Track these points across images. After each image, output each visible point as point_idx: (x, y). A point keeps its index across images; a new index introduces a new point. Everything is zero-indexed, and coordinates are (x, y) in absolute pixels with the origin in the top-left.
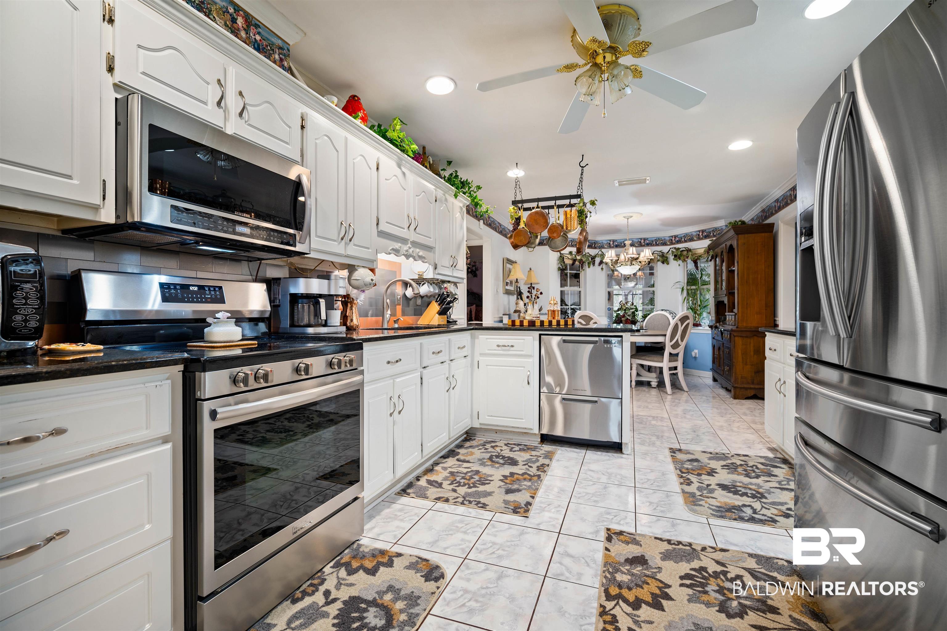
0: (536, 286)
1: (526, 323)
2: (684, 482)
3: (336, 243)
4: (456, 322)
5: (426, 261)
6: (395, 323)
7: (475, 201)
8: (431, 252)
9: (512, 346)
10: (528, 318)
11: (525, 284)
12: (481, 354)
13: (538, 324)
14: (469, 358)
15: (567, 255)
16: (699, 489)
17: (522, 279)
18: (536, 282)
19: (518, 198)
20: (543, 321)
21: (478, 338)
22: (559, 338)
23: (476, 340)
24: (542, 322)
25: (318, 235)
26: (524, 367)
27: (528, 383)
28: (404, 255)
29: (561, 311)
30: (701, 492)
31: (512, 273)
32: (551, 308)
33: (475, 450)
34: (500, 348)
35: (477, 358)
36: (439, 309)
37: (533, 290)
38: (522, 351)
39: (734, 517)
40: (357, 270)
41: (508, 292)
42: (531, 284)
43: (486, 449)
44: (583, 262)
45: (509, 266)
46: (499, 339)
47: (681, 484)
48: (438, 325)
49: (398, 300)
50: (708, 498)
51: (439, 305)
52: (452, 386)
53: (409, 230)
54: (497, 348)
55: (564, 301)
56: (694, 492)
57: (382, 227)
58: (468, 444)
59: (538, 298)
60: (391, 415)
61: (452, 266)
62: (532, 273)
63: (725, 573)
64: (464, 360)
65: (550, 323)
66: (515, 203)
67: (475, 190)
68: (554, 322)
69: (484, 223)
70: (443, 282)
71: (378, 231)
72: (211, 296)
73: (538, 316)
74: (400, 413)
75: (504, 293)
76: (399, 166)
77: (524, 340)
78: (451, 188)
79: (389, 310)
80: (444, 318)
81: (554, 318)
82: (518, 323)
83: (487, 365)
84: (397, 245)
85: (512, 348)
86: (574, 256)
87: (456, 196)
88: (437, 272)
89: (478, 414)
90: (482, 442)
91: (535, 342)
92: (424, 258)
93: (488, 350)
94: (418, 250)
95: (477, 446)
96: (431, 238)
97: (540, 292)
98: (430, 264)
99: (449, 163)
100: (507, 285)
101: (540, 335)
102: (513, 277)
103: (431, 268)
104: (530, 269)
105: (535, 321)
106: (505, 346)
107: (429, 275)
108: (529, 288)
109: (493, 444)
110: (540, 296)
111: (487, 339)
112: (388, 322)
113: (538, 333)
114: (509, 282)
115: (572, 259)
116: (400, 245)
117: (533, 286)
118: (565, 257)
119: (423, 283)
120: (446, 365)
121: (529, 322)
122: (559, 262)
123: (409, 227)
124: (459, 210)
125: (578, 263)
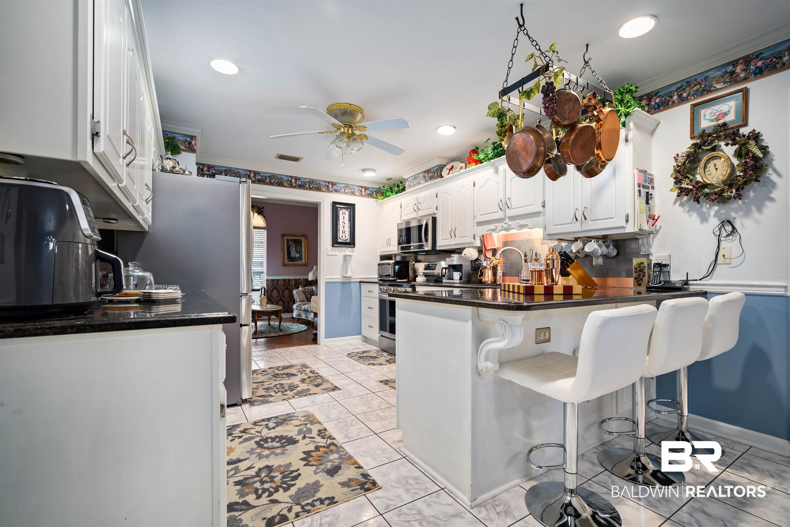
2: (324, 433)
5: (530, 227)
16: (310, 431)
28: (501, 230)
30: (308, 428)
39: (281, 417)
47: (325, 429)
50: (300, 425)
53: (502, 211)
56: (312, 426)
61: (579, 220)
63: (283, 392)
71: (476, 223)
76: (495, 168)
88: (546, 233)
92: (527, 225)
94: (517, 222)
96: (533, 205)
116: (496, 225)
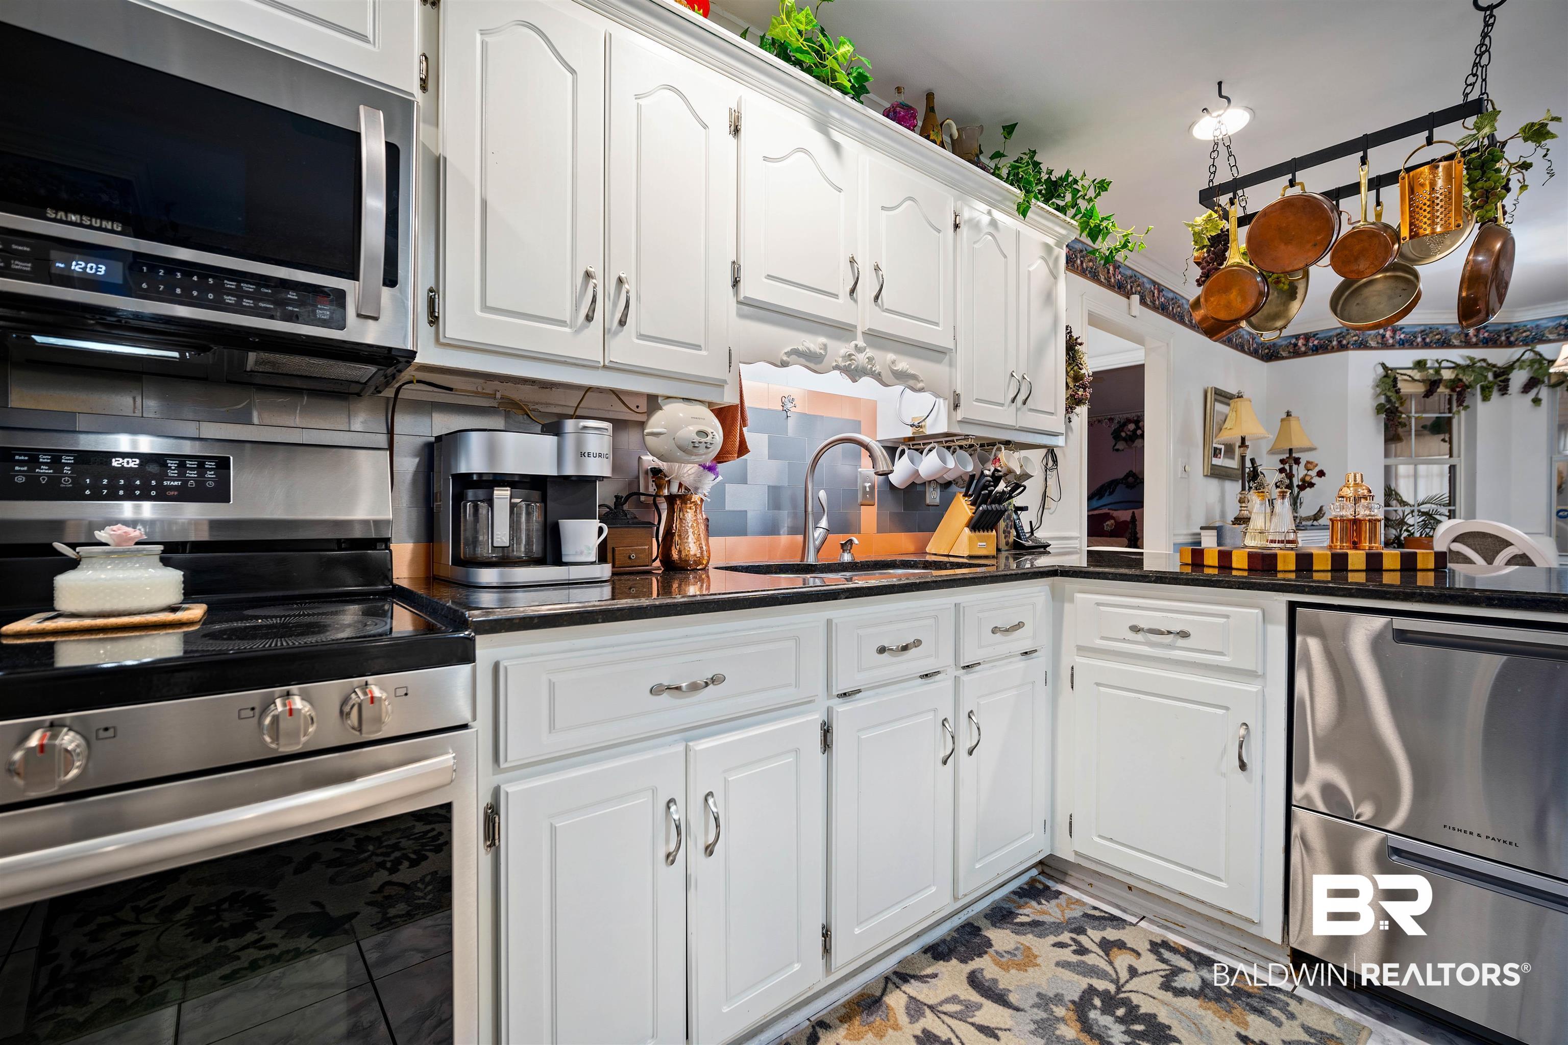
0: (1304, 458)
1: (1239, 561)
3: (567, 330)
4: (1046, 546)
5: (920, 385)
6: (844, 551)
7: (1092, 223)
8: (939, 361)
9: (1184, 635)
10: (1253, 542)
11: (1272, 452)
12: (1082, 650)
13: (1287, 563)
14: (1041, 661)
15: (1409, 372)
17: (1262, 438)
18: (1306, 444)
19: (1224, 176)
20: (1311, 556)
21: (1072, 600)
22: (1380, 622)
23: (1067, 606)
24: (1305, 561)
25: (490, 303)
26: (1227, 708)
27: (1243, 766)
28: (837, 367)
29: (1387, 519)
31: (1227, 425)
32: (1344, 513)
33: (1042, 946)
34: (1140, 637)
35: (1069, 657)
36: (970, 514)
37: (1295, 467)
38: (1221, 653)
40: (661, 409)
41: (1218, 473)
42: (1291, 451)
43: (1082, 951)
44: (1466, 387)
45: (1219, 407)
46: (1139, 608)
48: (971, 557)
49: (865, 492)
51: (973, 503)
52: (965, 744)
53: (856, 301)
54: (1132, 636)
55: (1397, 494)
57: (748, 290)
58: (1029, 911)
59: (1311, 485)
60: (670, 858)
61: (1013, 401)
62: (1293, 423)
64: (1022, 664)
65: (1339, 563)
66: (1207, 197)
67: (1091, 193)
68: (1357, 559)
69: (1143, 302)
70: (992, 443)
71: (738, 302)
72: (185, 482)
73: (1292, 537)
74: (709, 850)
75: (1206, 476)
76: (822, 126)
77: (1227, 617)
78: (1008, 190)
79: (825, 518)
80: (989, 537)
81: (1355, 546)
82: (1211, 559)
83: (1098, 684)
84: (812, 342)
85: (1181, 642)
86: (1431, 371)
87: (1023, 210)
88: (960, 415)
89: (1071, 823)
90: (1078, 913)
91: (1270, 628)
92: (914, 377)
93: (1103, 638)
94: (891, 356)
95: (1057, 928)
96: (937, 324)
97: (1317, 469)
98: (937, 395)
99: (1009, 129)
100: (1215, 455)
101: (1292, 607)
102: (1230, 434)
103: (943, 406)
104: (1288, 414)
105: (1275, 555)
106: (1161, 633)
107: (938, 425)
108: (1282, 461)
109: (1112, 934)
110: (1316, 480)
111: (1098, 604)
112: (818, 550)
113: (1285, 598)
114: (1223, 447)
115: (1423, 381)
116: (822, 340)
117: (1295, 455)
118: (1399, 377)
119: (928, 447)
120: (943, 683)
121: (1251, 556)
122: (1378, 390)
123: (853, 291)
124: (1040, 252)
125: (1447, 391)
